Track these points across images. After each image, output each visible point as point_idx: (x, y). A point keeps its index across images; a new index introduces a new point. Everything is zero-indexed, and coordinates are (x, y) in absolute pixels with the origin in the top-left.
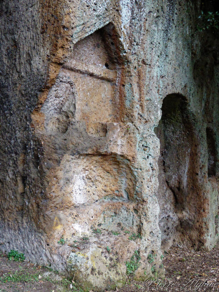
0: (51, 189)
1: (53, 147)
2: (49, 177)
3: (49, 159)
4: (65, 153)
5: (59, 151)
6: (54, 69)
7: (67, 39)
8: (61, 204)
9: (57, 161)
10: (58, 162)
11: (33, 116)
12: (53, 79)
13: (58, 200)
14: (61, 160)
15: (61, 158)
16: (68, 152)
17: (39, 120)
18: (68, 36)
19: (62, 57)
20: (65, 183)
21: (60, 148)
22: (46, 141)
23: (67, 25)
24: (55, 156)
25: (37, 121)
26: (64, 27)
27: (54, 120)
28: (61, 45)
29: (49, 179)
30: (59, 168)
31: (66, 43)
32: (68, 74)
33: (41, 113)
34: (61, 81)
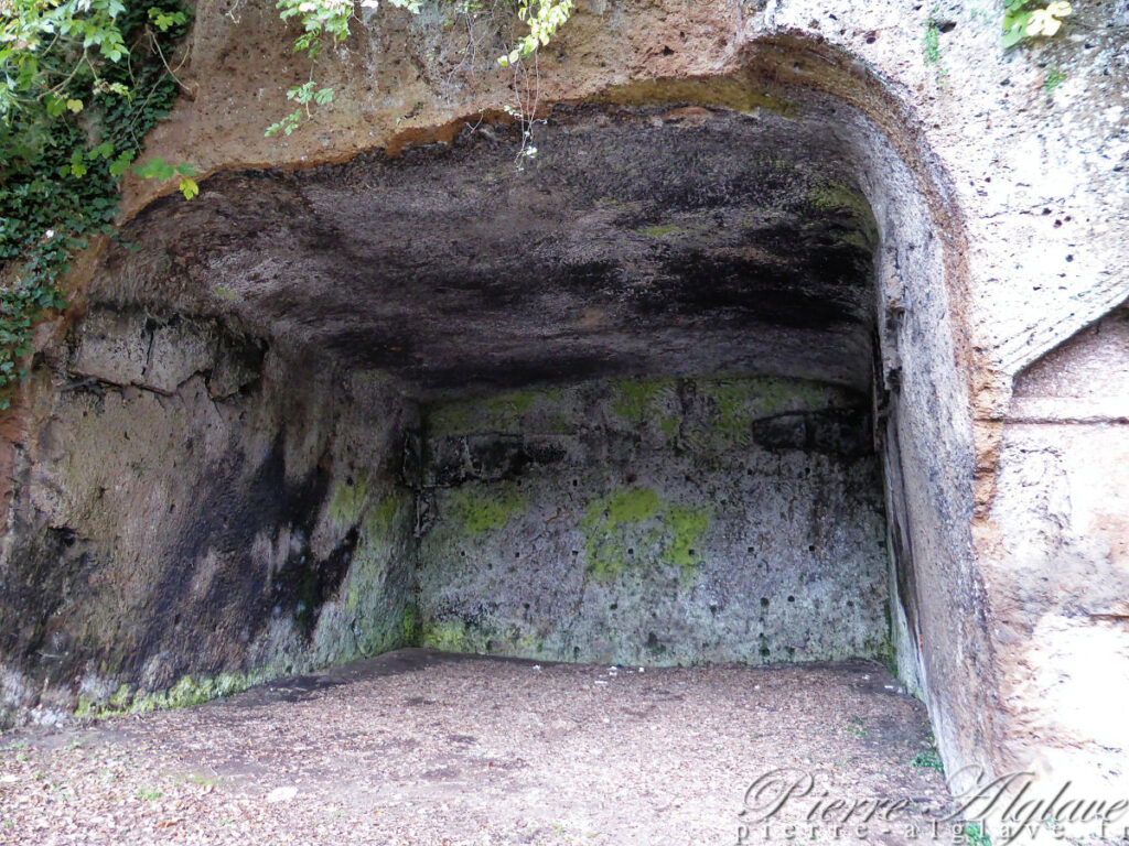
0: (1012, 691)
1: (1011, 595)
2: (1006, 662)
3: (1006, 622)
4: (1045, 610)
5: (1029, 606)
6: (984, 431)
7: (991, 371)
8: (1048, 731)
9: (1024, 626)
10: (1028, 629)
11: (974, 530)
12: (989, 452)
13: (1038, 721)
14: (1034, 625)
15: (1034, 622)
16: (1053, 607)
17: (988, 537)
18: (989, 364)
19: (992, 406)
20: (1057, 682)
21: (1031, 599)
22: (995, 582)
23: (984, 344)
24: (1018, 616)
25: (983, 539)
26: (978, 350)
27: (1034, 535)
28: (981, 384)
29: (1005, 667)
30: (1031, 643)
31: (991, 377)
32: (1037, 432)
33: (994, 522)
34: (1023, 451)
